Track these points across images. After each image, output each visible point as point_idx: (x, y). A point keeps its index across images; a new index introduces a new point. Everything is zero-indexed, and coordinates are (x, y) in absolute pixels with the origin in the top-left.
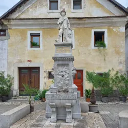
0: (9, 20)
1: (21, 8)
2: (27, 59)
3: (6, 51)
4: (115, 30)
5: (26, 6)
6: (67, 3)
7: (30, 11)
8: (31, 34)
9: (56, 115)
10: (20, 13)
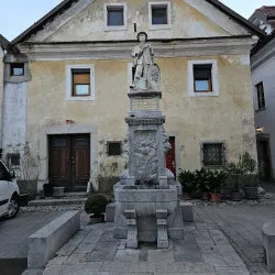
0: (31, 45)
1: (54, 23)
2: (65, 118)
3: (24, 103)
4: (231, 61)
5: (63, 19)
6: (140, 14)
7: (71, 27)
8: (72, 70)
9: (136, 233)
10: (51, 32)
